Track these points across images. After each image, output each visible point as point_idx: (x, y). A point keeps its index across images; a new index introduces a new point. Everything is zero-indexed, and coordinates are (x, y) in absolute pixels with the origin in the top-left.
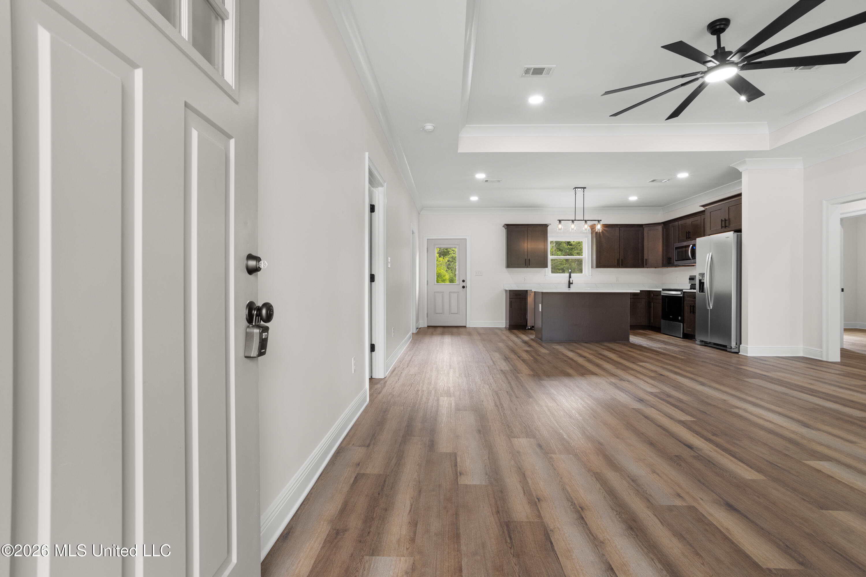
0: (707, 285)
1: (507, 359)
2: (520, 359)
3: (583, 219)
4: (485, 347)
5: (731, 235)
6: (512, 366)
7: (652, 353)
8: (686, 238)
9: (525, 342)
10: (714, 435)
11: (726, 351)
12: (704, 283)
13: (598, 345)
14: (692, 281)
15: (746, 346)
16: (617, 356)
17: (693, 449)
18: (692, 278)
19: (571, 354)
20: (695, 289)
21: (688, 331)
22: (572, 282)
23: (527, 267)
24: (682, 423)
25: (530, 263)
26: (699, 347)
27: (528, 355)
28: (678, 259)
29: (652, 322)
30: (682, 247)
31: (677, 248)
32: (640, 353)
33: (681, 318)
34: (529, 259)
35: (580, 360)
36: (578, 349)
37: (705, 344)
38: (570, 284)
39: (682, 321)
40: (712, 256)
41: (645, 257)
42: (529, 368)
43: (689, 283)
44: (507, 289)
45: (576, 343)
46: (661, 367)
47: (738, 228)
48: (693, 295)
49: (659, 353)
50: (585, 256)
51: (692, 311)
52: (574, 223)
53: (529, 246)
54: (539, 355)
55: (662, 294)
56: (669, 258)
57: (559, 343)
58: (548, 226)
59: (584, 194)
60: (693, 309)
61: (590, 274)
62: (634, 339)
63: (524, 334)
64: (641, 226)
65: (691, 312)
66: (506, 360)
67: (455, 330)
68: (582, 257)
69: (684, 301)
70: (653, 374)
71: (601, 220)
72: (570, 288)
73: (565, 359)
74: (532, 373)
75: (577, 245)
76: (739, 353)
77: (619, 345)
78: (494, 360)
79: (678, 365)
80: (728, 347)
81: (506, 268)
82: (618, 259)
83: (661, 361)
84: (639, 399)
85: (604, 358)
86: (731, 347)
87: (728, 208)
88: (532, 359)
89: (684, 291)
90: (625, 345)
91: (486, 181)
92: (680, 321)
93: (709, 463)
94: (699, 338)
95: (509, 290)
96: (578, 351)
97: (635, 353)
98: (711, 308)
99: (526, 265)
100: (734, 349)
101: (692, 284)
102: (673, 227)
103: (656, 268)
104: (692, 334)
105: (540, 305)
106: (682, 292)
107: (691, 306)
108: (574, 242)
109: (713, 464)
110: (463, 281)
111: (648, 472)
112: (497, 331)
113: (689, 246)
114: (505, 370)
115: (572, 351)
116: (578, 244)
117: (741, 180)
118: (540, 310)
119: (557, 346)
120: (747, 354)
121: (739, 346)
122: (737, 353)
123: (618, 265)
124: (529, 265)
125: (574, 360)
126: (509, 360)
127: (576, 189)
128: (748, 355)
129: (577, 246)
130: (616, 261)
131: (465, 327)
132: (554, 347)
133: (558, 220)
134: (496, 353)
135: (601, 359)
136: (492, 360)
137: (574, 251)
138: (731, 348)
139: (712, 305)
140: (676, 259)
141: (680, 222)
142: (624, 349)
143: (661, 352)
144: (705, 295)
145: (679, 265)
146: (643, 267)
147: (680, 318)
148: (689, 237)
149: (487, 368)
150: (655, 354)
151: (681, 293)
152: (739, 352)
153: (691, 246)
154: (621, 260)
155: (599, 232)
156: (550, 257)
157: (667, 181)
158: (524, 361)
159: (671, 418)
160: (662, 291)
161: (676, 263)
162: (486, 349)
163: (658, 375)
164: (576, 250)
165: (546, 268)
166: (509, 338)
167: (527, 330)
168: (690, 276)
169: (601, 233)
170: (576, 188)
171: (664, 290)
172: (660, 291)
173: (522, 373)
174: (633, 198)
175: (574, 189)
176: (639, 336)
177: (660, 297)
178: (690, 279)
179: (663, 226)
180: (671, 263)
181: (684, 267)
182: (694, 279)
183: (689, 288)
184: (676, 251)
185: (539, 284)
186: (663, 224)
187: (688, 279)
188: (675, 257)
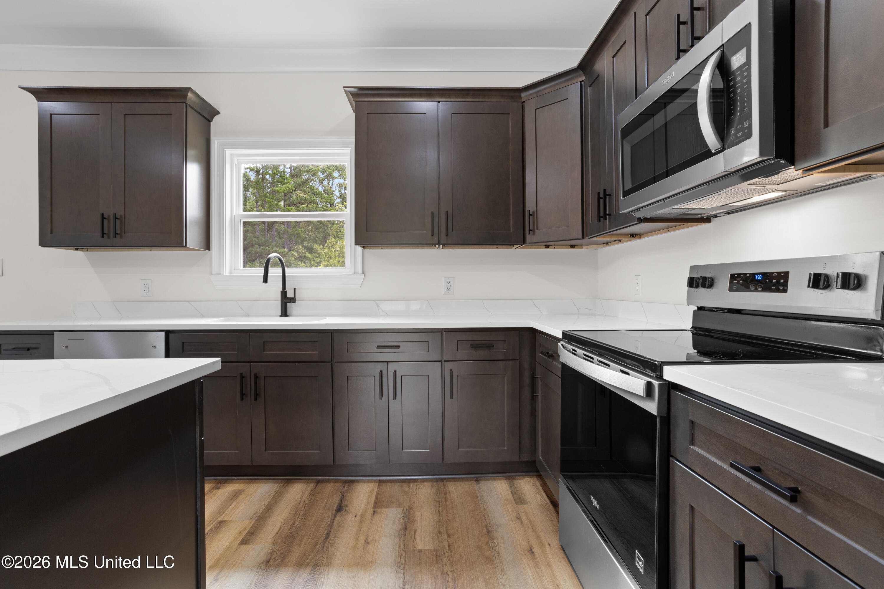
14: (701, 290)
18: (704, 279)
22: (293, 296)
23: (113, 246)
28: (632, 181)
30: (655, 108)
31: (627, 131)
34: (116, 217)
41: (530, 206)
43: (689, 304)
56: (602, 195)
61: (360, 270)
64: (514, 94)
68: (341, 216)
69: (668, 453)
82: (433, 214)
99: (104, 235)
101: (700, 308)
106: (656, 383)
113: (696, 73)
123: (433, 233)
130: (427, 223)
140: (628, 186)
151: (649, 386)
154: (443, 217)
161: (626, 205)
168: (692, 268)
172: (557, 341)
178: (692, 283)
179: (583, 83)
180: (610, 215)
181: (666, 232)
182: (716, 285)
183: (693, 334)
184: (625, 142)
185: (188, 301)
186: (581, 72)
187: (686, 282)
188: (622, 180)
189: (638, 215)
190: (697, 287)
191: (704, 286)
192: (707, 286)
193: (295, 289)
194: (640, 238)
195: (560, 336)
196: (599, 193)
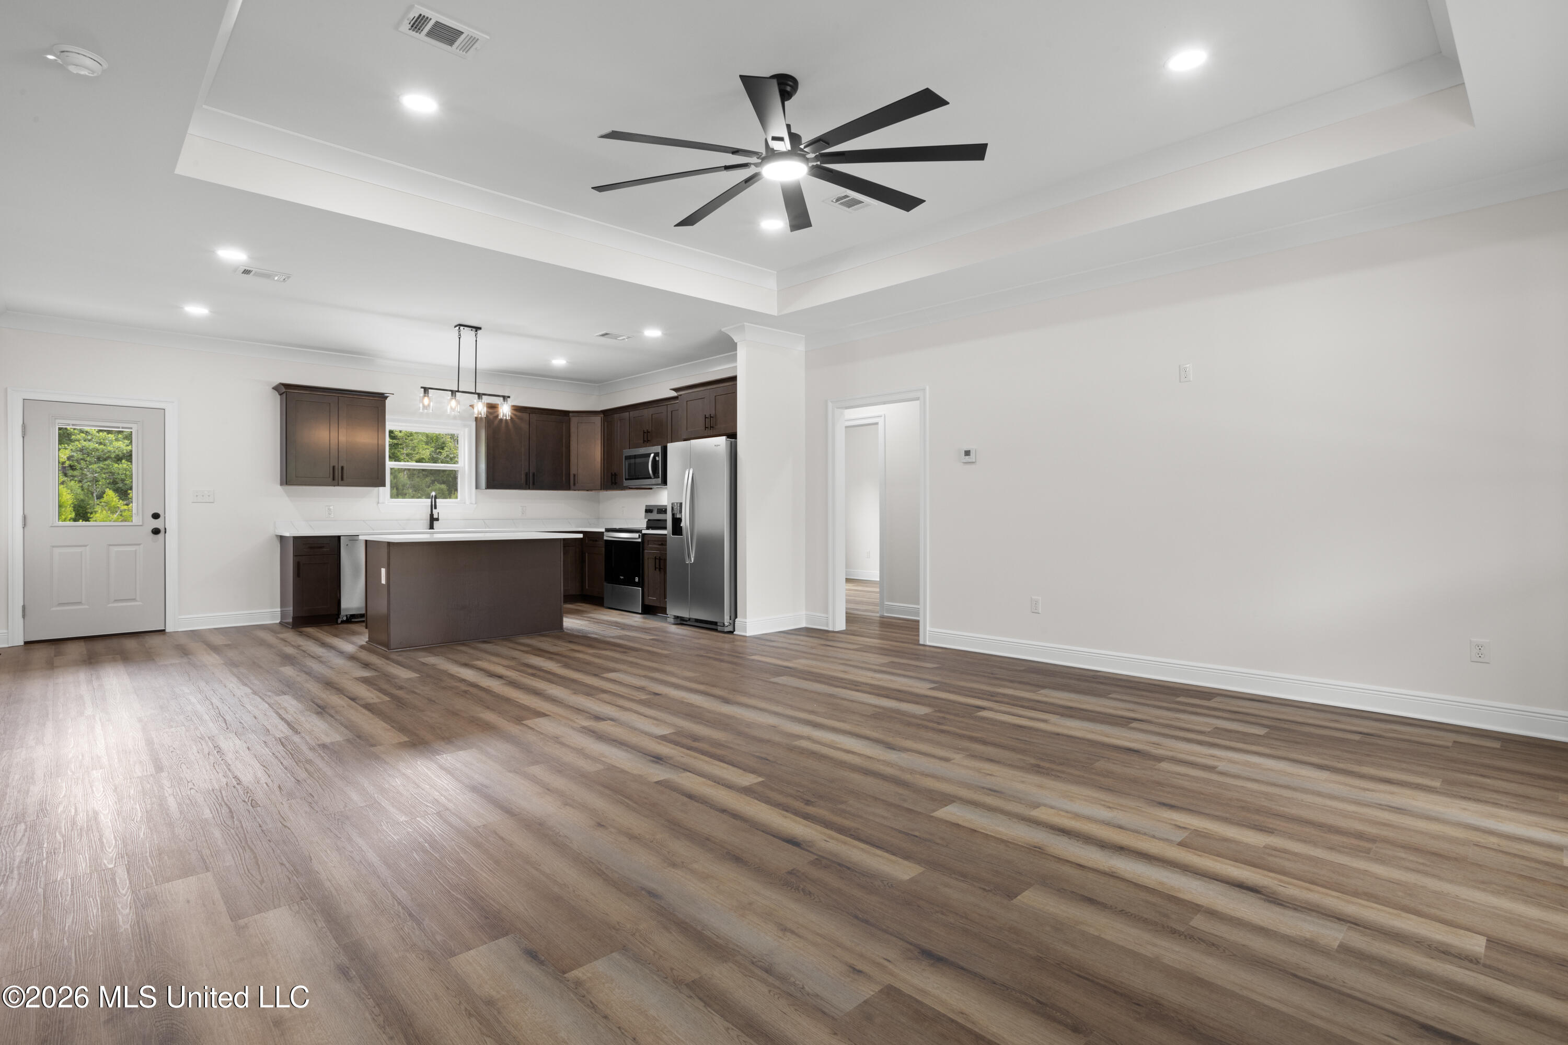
0: (685, 523)
1: (324, 711)
2: (358, 704)
3: (474, 392)
4: (246, 685)
5: (722, 441)
6: (346, 727)
7: (615, 651)
8: (642, 441)
9: (352, 658)
10: (808, 802)
11: (716, 630)
12: (680, 520)
13: (511, 645)
14: (649, 514)
15: (744, 620)
16: (559, 665)
17: (802, 846)
18: (650, 510)
19: (468, 674)
20: (665, 528)
21: (652, 600)
22: (437, 517)
23: (337, 485)
24: (747, 791)
25: (345, 477)
26: (674, 629)
27: (372, 689)
28: (629, 476)
29: (587, 587)
30: (637, 457)
31: (628, 458)
32: (594, 653)
33: (639, 580)
34: (342, 468)
35: (495, 685)
36: (478, 660)
37: (681, 621)
38: (433, 520)
39: (641, 584)
40: (693, 474)
41: (573, 471)
42: (392, 726)
43: (645, 518)
44: (287, 534)
45: (464, 645)
46: (645, 676)
47: (730, 431)
48: (662, 540)
49: (626, 649)
50: (463, 465)
51: (657, 566)
52: (455, 396)
53: (343, 438)
54: (401, 688)
55: (605, 538)
56: (613, 474)
57: (430, 648)
58: (387, 397)
59: (476, 341)
60: (661, 563)
61: (474, 502)
62: (571, 623)
63: (336, 636)
64: (566, 413)
65: (656, 568)
66: (321, 713)
67: (131, 644)
68: (457, 467)
69: (643, 550)
70: (643, 696)
71: (509, 397)
72: (433, 529)
73: (464, 687)
74: (406, 739)
75: (406, 439)
76: (735, 633)
77: (549, 640)
78: (289, 718)
79: (668, 668)
80: (718, 624)
81: (281, 484)
82: (526, 474)
83: (637, 664)
84: (654, 757)
85: (538, 673)
86: (724, 623)
87: (714, 397)
88: (388, 701)
89: (640, 532)
90: (559, 638)
91: (246, 272)
92: (637, 585)
93: (842, 868)
94: (673, 611)
95: (294, 537)
96: (479, 663)
97: (587, 654)
98: (692, 561)
99: (334, 479)
100: (727, 626)
101: (649, 520)
102: (620, 420)
103: (588, 490)
104: (662, 605)
105: (383, 571)
107: (657, 558)
108: (400, 432)
109: (849, 868)
110: (156, 516)
111: (775, 934)
112: (262, 634)
113: (649, 455)
114: (332, 743)
115: (466, 665)
116: (408, 437)
117: (735, 352)
118: (383, 581)
119: (429, 657)
120: (746, 632)
121: (734, 621)
122: (731, 632)
123: (526, 484)
124: (342, 480)
125: (481, 687)
126: (332, 712)
127: (462, 328)
128: (748, 634)
129: (407, 441)
130: (523, 476)
131: (162, 631)
132: (422, 660)
133: (422, 388)
134: (286, 697)
135: (533, 675)
136: (283, 719)
137: (401, 450)
138: (724, 625)
139: (693, 556)
140: (627, 477)
141: (633, 414)
142: (561, 647)
143: (626, 645)
144: (682, 540)
146: (568, 488)
147: (637, 579)
148: (648, 441)
149: (281, 748)
150: (621, 652)
151: (639, 535)
152: (734, 631)
153: (652, 455)
154: (531, 475)
155: (506, 420)
156: (390, 464)
157: (627, 340)
158: (368, 707)
159: (729, 786)
160: (605, 533)
161: (626, 483)
162: (251, 688)
163: (650, 694)
164: (405, 449)
165: (381, 488)
166: (304, 651)
167: (340, 624)
168: (646, 506)
169: (509, 421)
170: (460, 325)
171: (608, 530)
172: (602, 533)
173: (381, 745)
174: (559, 362)
175: (458, 328)
176: (573, 616)
177: (602, 544)
178: (646, 511)
179: (602, 417)
180: (615, 484)
181: (636, 490)
182: (653, 512)
183: (647, 528)
184: (626, 461)
185: (363, 521)
186: (602, 413)
187: (644, 511)
188: (624, 473)
190: (648, 512)
191: (650, 512)
193: (439, 513)
195: (605, 531)
196: (611, 473)
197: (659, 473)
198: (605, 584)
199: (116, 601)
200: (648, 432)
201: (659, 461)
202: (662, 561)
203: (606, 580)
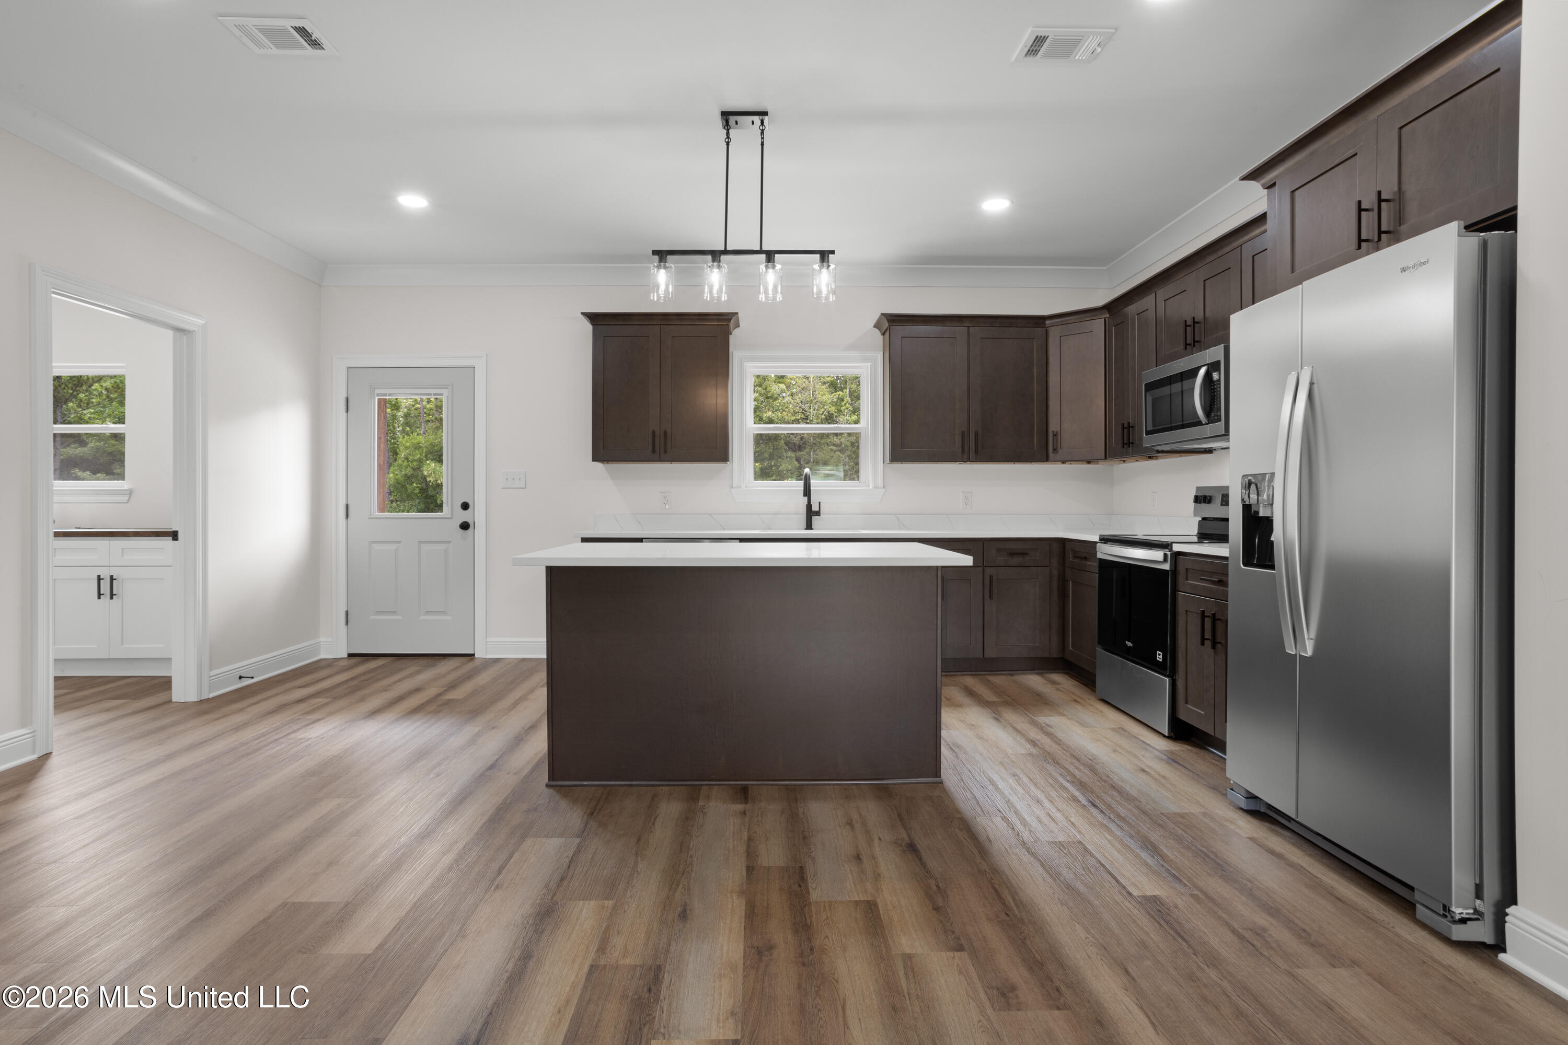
0: (1285, 534)
3: (758, 248)
8: (1182, 347)
12: (1269, 521)
14: (1204, 505)
18: (1205, 497)
20: (1223, 538)
21: (1194, 712)
23: (660, 460)
25: (669, 446)
28: (1154, 425)
29: (1067, 650)
30: (1170, 380)
31: (1150, 387)
33: (1164, 658)
34: (666, 433)
38: (811, 514)
39: (1169, 668)
40: (1312, 384)
41: (1053, 426)
43: (1195, 516)
48: (1219, 571)
50: (865, 425)
51: (1208, 635)
52: (720, 263)
53: (666, 389)
55: (1100, 555)
56: (1126, 425)
58: (732, 319)
60: (1217, 630)
61: (880, 484)
64: (1038, 321)
65: (1203, 638)
68: (854, 429)
69: (1175, 590)
71: (833, 252)
72: (811, 528)
76: (1500, 958)
80: (1423, 895)
81: (595, 461)
82: (963, 433)
87: (1392, 136)
89: (1176, 548)
92: (1160, 668)
98: (1309, 652)
99: (654, 451)
100: (1463, 921)
101: (1204, 519)
102: (1138, 315)
103: (1088, 462)
106: (1169, 553)
107: (1203, 615)
110: (465, 507)
113: (1194, 372)
121: (1501, 911)
122: (1487, 951)
123: (963, 452)
124: (665, 452)
130: (958, 439)
131: (473, 655)
139: (1313, 634)
140: (1150, 428)
141: (1163, 293)
144: (1273, 583)
145: (1160, 448)
146: (1044, 458)
148: (1195, 342)
151: (1165, 555)
152: (1500, 950)
153: (1202, 371)
154: (972, 436)
156: (739, 428)
160: (1098, 545)
161: (1148, 441)
168: (1198, 488)
171: (1105, 540)
172: (1094, 544)
174: (994, 206)
175: (720, 118)
177: (1096, 566)
178: (1197, 500)
179: (1107, 319)
180: (1133, 443)
181: (1179, 457)
182: (1213, 501)
183: (1198, 538)
184: (1148, 396)
185: (710, 515)
186: (1106, 311)
187: (1192, 499)
188: (1145, 421)
189: (1157, 448)
190: (1200, 503)
191: (1204, 502)
192: (1207, 502)
193: (820, 503)
194: (1157, 459)
195: (1098, 540)
196: (1123, 424)
197: (1219, 409)
198: (1099, 649)
199: (428, 613)
200: (1195, 322)
201: (1219, 380)
202: (1219, 624)
203: (1100, 642)
